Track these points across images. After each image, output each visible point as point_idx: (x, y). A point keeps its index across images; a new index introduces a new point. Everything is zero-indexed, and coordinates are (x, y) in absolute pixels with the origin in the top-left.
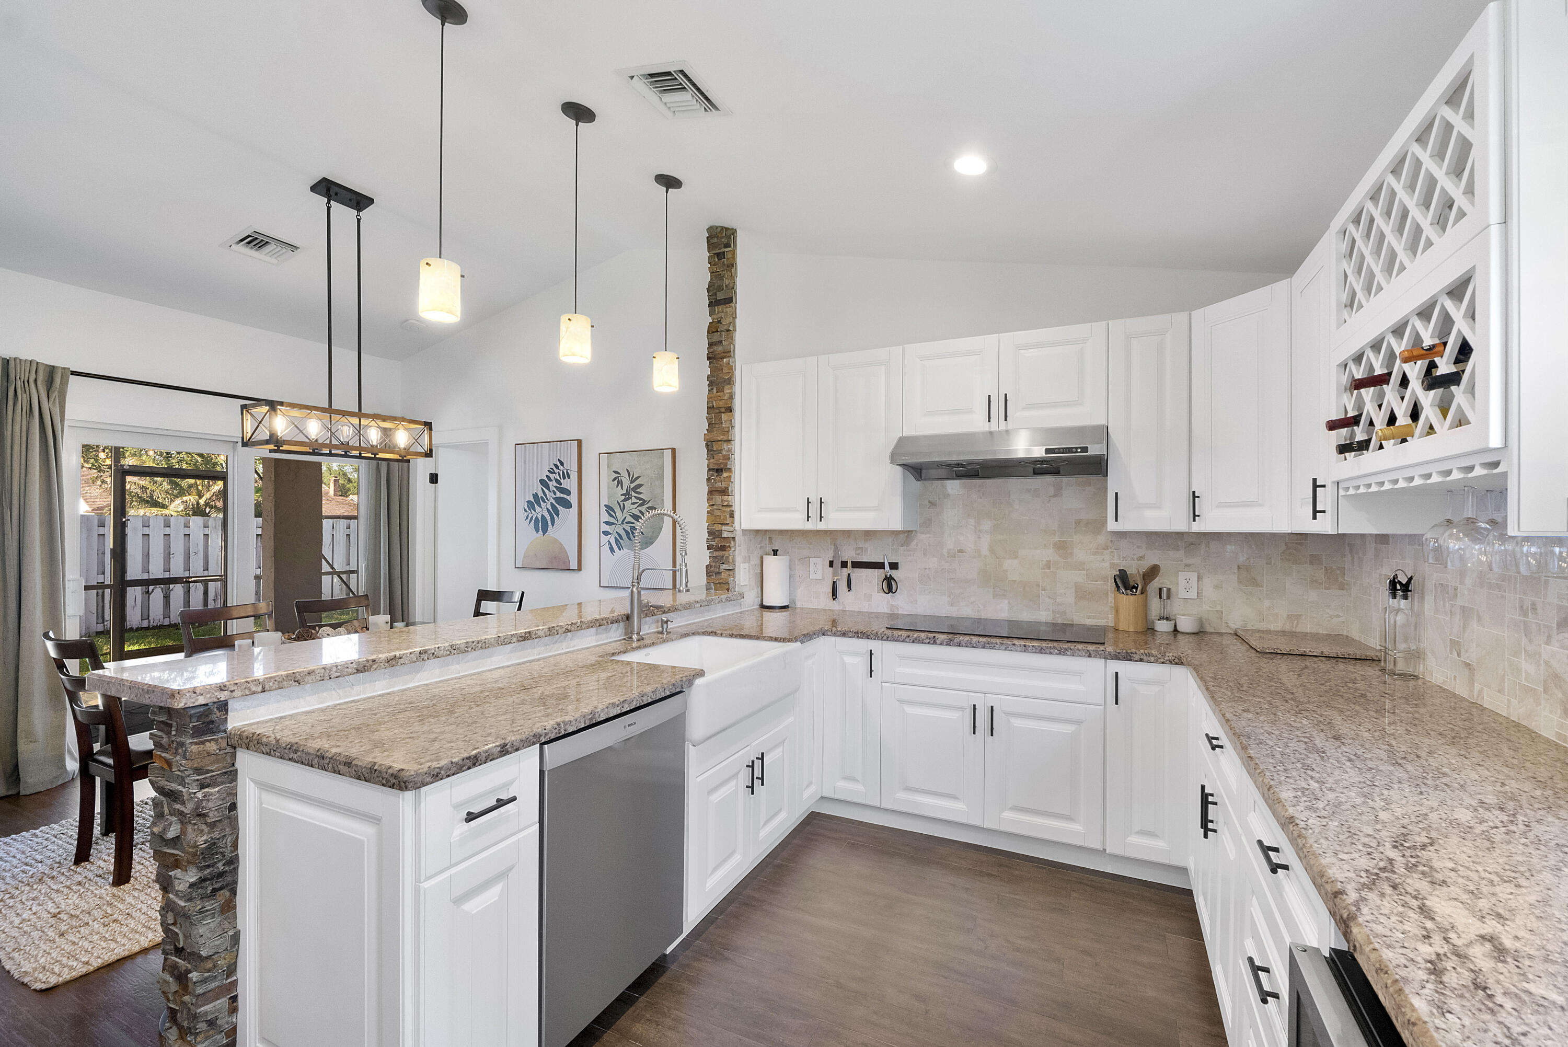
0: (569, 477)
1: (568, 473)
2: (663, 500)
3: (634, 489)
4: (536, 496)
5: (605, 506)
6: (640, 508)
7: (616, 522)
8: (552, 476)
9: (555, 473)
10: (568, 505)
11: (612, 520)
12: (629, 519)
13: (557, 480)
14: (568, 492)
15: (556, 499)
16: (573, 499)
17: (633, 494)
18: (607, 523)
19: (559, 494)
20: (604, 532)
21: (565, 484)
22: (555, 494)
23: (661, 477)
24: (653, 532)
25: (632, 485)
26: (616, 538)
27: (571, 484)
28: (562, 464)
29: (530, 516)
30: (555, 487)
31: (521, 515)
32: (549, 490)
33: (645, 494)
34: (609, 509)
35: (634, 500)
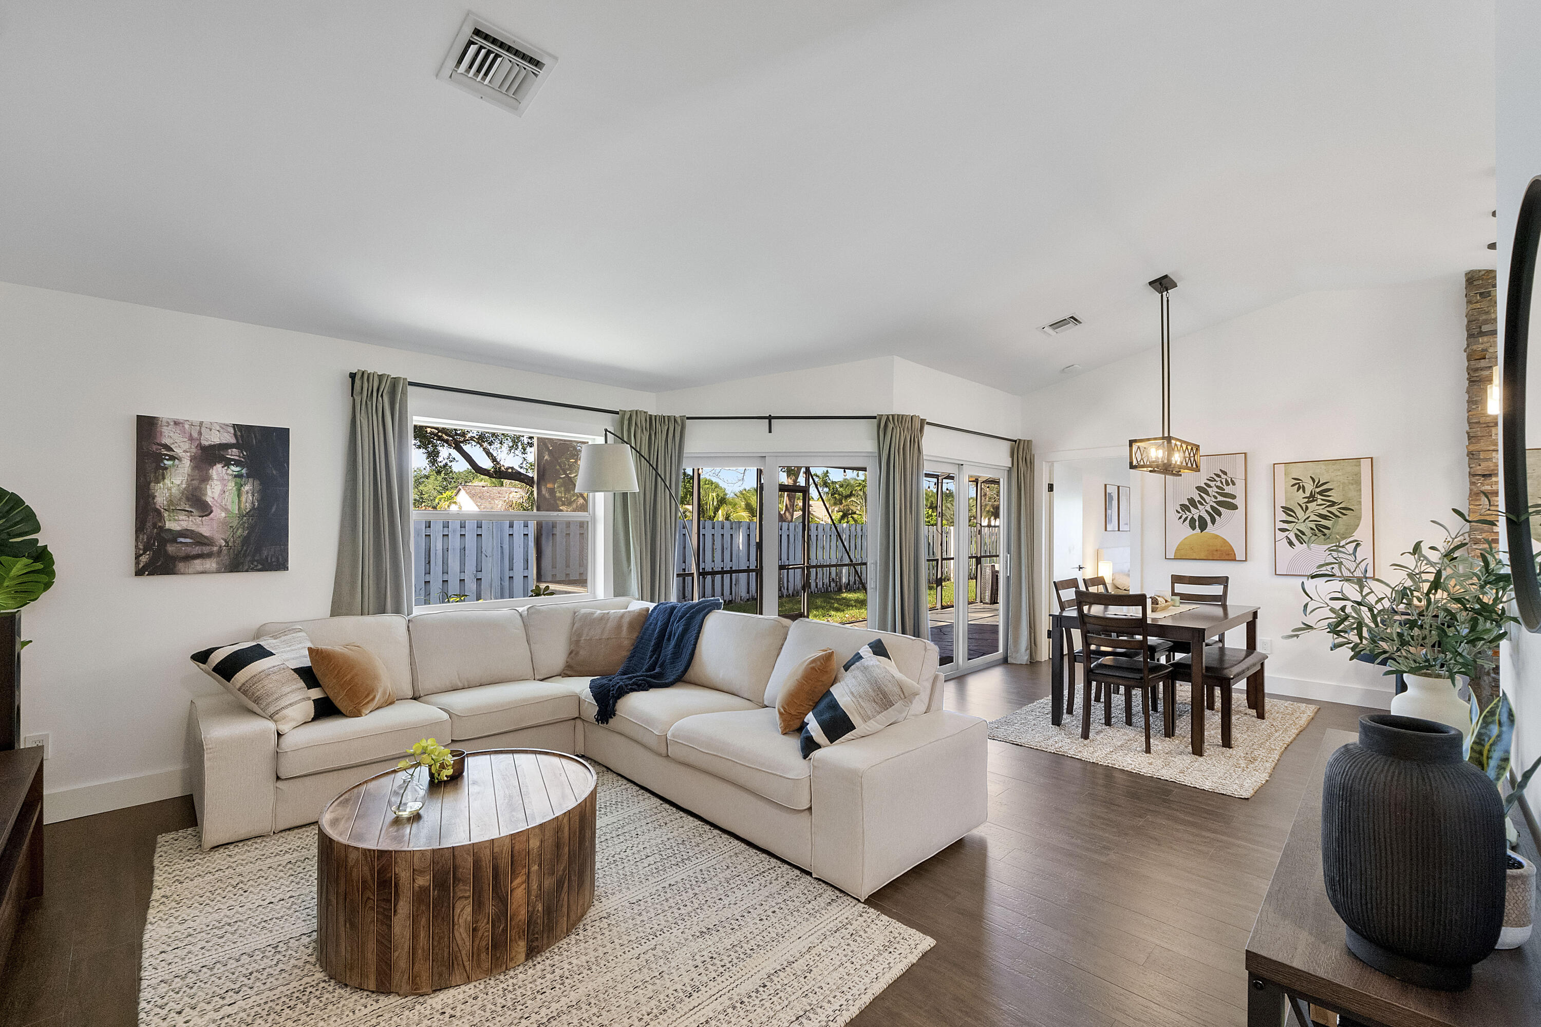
0: (1234, 484)
1: (1232, 481)
2: (1360, 502)
3: (1320, 493)
4: (1191, 501)
5: (1282, 507)
6: (1328, 509)
7: (1296, 521)
8: (1212, 484)
9: (1215, 480)
10: (1235, 507)
11: (1290, 519)
12: (1313, 518)
13: (1218, 487)
14: (1234, 497)
15: (1218, 503)
16: (1239, 502)
17: (1319, 497)
18: (1284, 522)
19: (1220, 498)
20: (1279, 529)
21: (1228, 489)
22: (1216, 498)
23: (1358, 483)
24: (1347, 529)
25: (1318, 490)
26: (1296, 534)
27: (1237, 490)
28: (1225, 473)
29: (1184, 516)
30: (1217, 492)
31: (1173, 516)
32: (1208, 495)
33: (1334, 496)
34: (1287, 510)
35: (1320, 502)
